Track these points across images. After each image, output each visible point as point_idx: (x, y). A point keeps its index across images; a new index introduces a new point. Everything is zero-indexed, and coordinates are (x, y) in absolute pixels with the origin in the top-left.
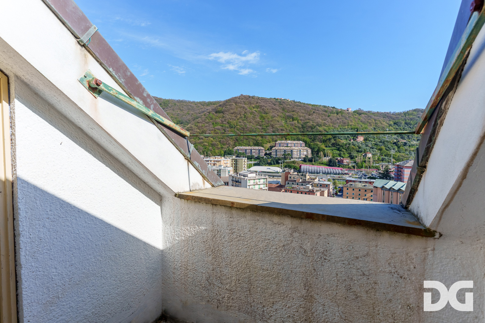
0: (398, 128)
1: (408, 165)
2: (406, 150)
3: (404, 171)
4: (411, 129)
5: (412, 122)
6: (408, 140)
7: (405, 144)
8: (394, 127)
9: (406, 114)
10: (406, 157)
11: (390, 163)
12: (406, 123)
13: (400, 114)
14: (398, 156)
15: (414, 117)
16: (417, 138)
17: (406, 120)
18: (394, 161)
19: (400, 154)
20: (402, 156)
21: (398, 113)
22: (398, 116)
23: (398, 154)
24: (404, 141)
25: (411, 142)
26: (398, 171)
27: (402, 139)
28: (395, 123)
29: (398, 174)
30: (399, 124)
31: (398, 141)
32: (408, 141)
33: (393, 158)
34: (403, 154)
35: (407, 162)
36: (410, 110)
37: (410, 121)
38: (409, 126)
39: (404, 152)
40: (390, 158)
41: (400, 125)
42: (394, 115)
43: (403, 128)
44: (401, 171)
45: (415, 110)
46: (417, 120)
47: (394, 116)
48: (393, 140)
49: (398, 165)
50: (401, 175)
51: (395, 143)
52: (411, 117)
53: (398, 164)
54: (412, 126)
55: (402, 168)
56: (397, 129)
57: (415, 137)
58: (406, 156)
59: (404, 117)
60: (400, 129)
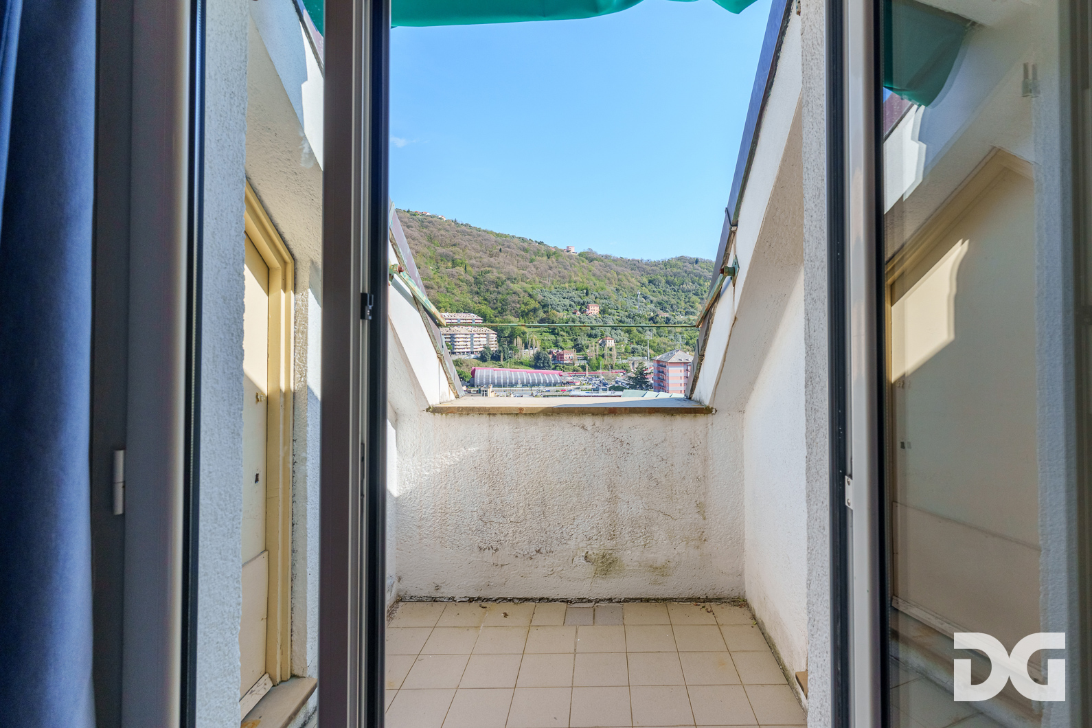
0: (655, 289)
1: (674, 360)
2: (669, 332)
3: (668, 371)
4: (675, 293)
5: (676, 279)
6: (672, 313)
7: (668, 320)
8: (650, 287)
9: (667, 264)
10: (670, 346)
11: (646, 358)
12: (667, 282)
13: (657, 264)
14: (658, 344)
15: (679, 270)
16: (684, 309)
17: (667, 276)
18: (653, 352)
19: (661, 339)
20: (664, 343)
21: (654, 262)
22: (655, 268)
23: (658, 340)
24: (666, 315)
25: (676, 317)
26: (659, 372)
27: (662, 311)
28: (650, 282)
29: (659, 378)
30: (657, 283)
31: (657, 316)
32: (673, 315)
33: (651, 347)
34: (665, 340)
35: (672, 355)
36: (672, 258)
37: (673, 278)
38: (673, 287)
39: (667, 335)
40: (645, 348)
41: (658, 285)
42: (648, 265)
43: (664, 291)
44: (663, 372)
45: (679, 259)
46: (683, 277)
47: (648, 268)
48: (648, 313)
49: (658, 361)
50: (663, 379)
51: (651, 319)
52: (675, 270)
53: (658, 358)
54: (676, 288)
55: (665, 367)
56: (654, 292)
57: (682, 308)
58: (670, 343)
59: (664, 270)
60: (659, 292)
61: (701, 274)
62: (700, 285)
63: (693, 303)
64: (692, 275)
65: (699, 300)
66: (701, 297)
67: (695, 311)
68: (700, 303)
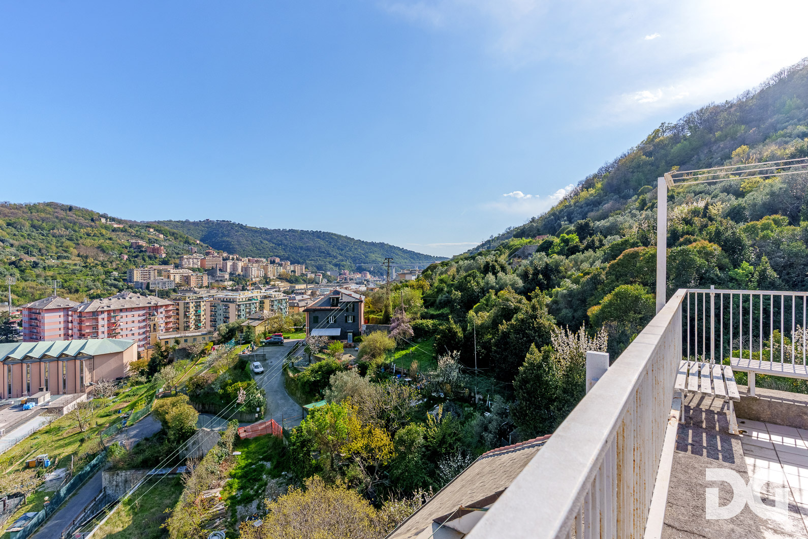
0: (17, 233)
1: (50, 306)
2: (38, 276)
3: (43, 318)
4: (44, 237)
5: (44, 224)
6: (41, 257)
7: (35, 265)
8: (9, 230)
9: (31, 208)
10: (39, 290)
11: (7, 303)
12: (33, 226)
13: (19, 207)
14: (23, 289)
15: (48, 216)
16: (56, 253)
17: (32, 220)
18: (16, 297)
19: (27, 283)
20: (31, 288)
21: (15, 204)
22: (16, 211)
23: (23, 284)
24: (33, 259)
25: (47, 261)
26: (31, 319)
27: (27, 256)
28: (9, 224)
29: (31, 325)
30: (19, 227)
31: (21, 260)
32: (42, 259)
33: (13, 292)
34: (34, 284)
35: (49, 301)
36: (39, 203)
37: (40, 223)
38: (40, 231)
39: (35, 279)
40: (5, 293)
41: (21, 229)
42: (6, 207)
43: (29, 235)
44: (36, 319)
45: (49, 205)
46: (54, 222)
47: (6, 211)
48: (8, 257)
49: (30, 309)
50: (37, 326)
51: (13, 263)
52: (43, 215)
53: (29, 305)
54: (45, 232)
55: (39, 313)
56: (15, 235)
57: (52, 252)
58: (40, 286)
59: (29, 214)
60: (22, 236)
61: (76, 220)
62: (75, 231)
63: (67, 247)
64: (65, 221)
65: (74, 245)
66: (76, 242)
67: (69, 255)
68: (75, 248)
